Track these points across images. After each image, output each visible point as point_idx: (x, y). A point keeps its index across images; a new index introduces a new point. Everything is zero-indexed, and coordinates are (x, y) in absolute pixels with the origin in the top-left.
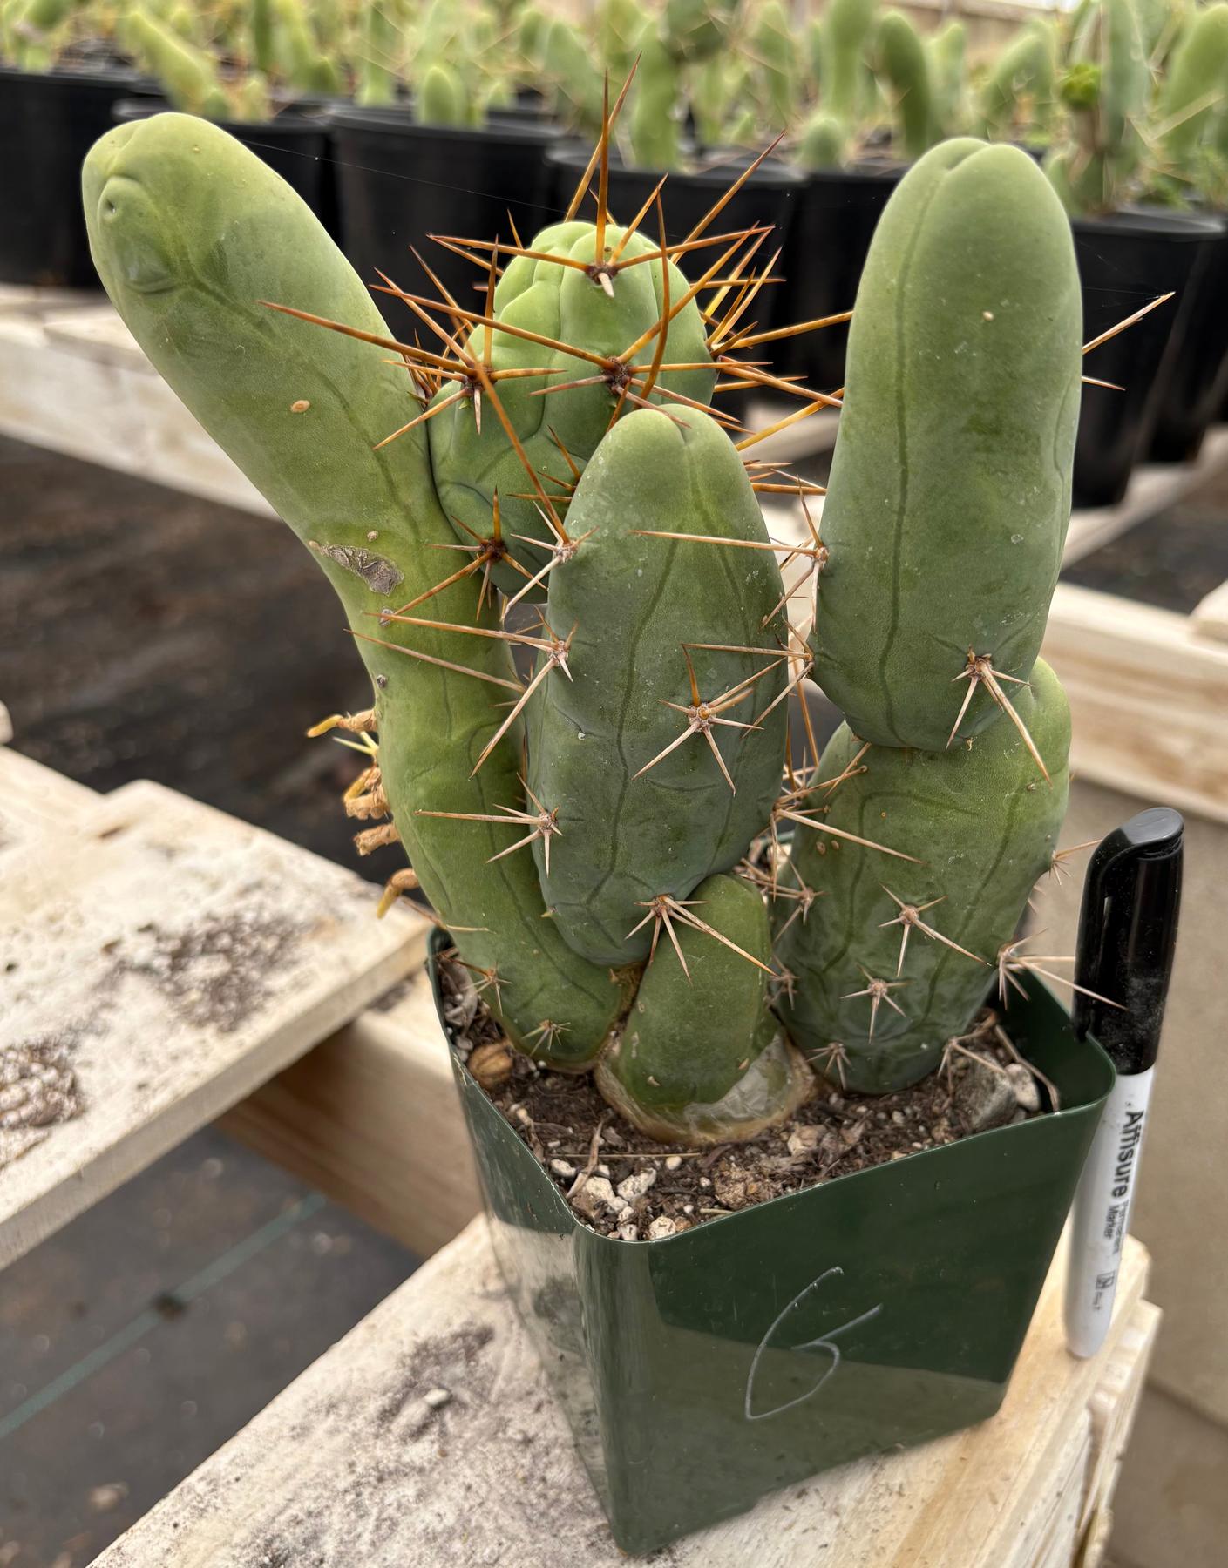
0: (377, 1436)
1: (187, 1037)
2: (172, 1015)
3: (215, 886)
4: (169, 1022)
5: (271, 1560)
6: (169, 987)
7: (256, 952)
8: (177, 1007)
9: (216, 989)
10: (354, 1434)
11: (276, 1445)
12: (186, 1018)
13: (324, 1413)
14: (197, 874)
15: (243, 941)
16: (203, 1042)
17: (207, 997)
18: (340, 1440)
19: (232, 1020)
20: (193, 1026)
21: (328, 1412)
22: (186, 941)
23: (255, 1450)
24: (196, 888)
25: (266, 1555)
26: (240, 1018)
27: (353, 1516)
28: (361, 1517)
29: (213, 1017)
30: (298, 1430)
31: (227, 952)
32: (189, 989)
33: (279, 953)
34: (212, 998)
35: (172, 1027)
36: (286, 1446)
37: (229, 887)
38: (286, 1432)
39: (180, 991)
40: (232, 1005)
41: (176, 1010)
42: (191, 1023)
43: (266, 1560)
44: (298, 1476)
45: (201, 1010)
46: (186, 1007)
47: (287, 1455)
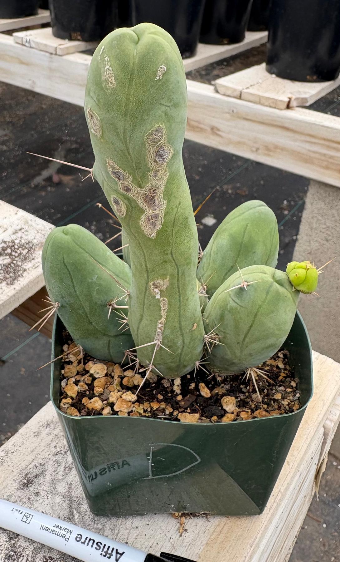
5: (27, 481)
11: (28, 439)
21: (47, 427)
23: (21, 440)
25: (25, 479)
27: (56, 465)
28: (59, 466)
30: (36, 434)
36: (32, 439)
38: (32, 434)
43: (25, 481)
44: (36, 450)
47: (32, 442)
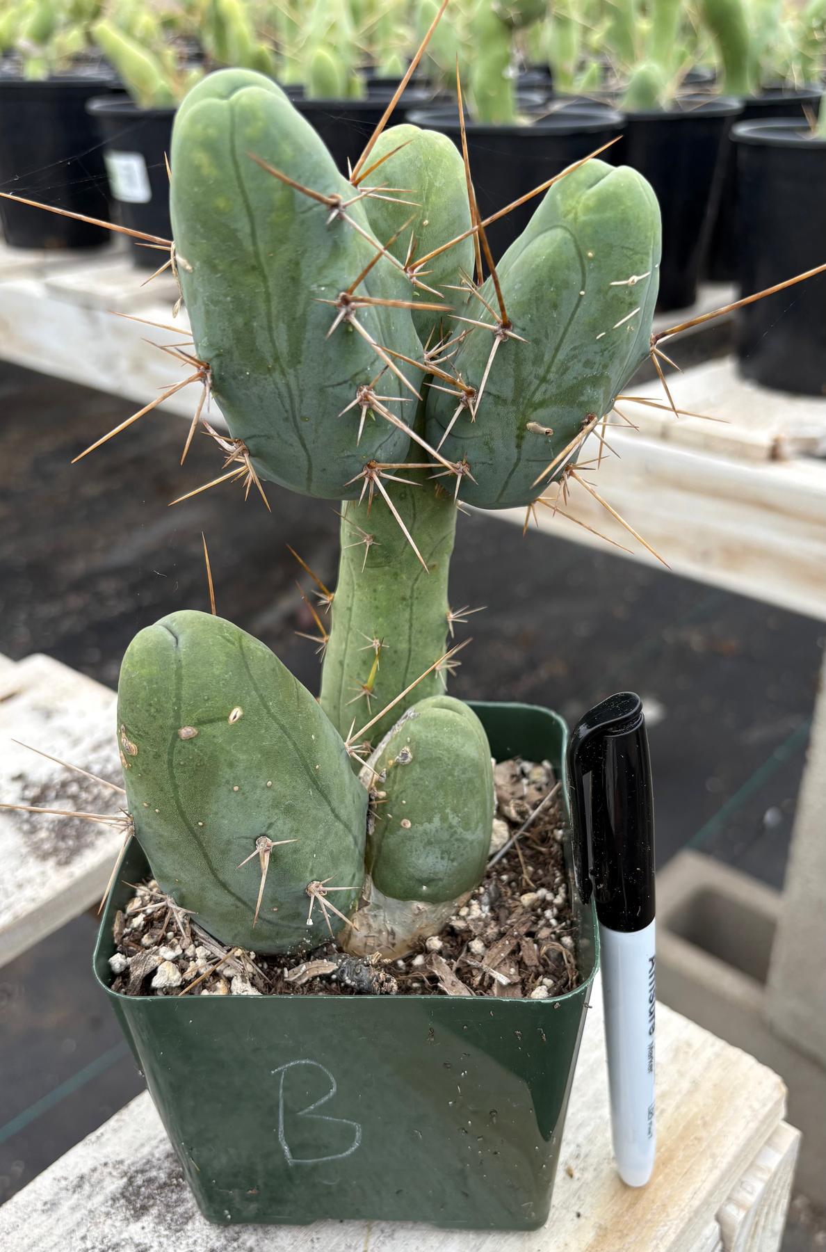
0: (108, 1214)
1: (33, 868)
2: (24, 850)
3: (76, 743)
4: (22, 856)
6: (26, 827)
7: (96, 798)
8: (29, 843)
9: (62, 828)
10: (91, 1211)
11: (29, 1217)
12: (34, 852)
13: (70, 1192)
14: (65, 732)
15: (87, 789)
16: (43, 873)
17: (53, 835)
18: (78, 1215)
19: (68, 854)
20: (39, 859)
22: (45, 788)
23: (13, 1219)
24: (62, 743)
26: (75, 854)
29: (56, 851)
30: (49, 1206)
31: (74, 798)
32: (41, 828)
33: (114, 799)
34: (57, 836)
35: (23, 859)
36: (37, 1218)
37: (87, 743)
38: (40, 1206)
39: (34, 830)
40: (71, 843)
41: (28, 846)
42: (37, 857)
44: (41, 1245)
45: (47, 846)
46: (36, 843)
47: (36, 1226)
